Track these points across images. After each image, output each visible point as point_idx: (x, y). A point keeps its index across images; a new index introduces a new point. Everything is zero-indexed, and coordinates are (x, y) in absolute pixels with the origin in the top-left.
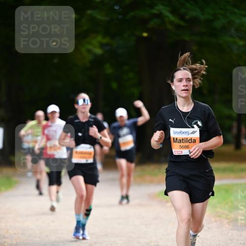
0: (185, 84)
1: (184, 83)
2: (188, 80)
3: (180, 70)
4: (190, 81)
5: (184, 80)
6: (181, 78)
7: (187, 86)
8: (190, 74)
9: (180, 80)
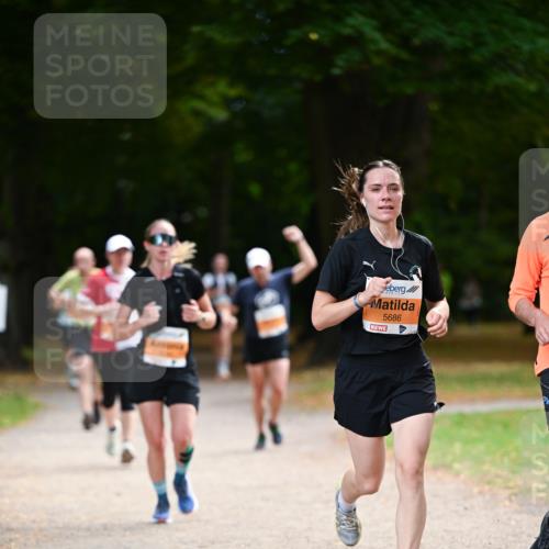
0: (386, 196)
1: (383, 193)
2: (393, 187)
3: (376, 166)
4: (396, 190)
5: (385, 188)
6: (377, 182)
7: (389, 200)
8: (397, 176)
9: (377, 188)
